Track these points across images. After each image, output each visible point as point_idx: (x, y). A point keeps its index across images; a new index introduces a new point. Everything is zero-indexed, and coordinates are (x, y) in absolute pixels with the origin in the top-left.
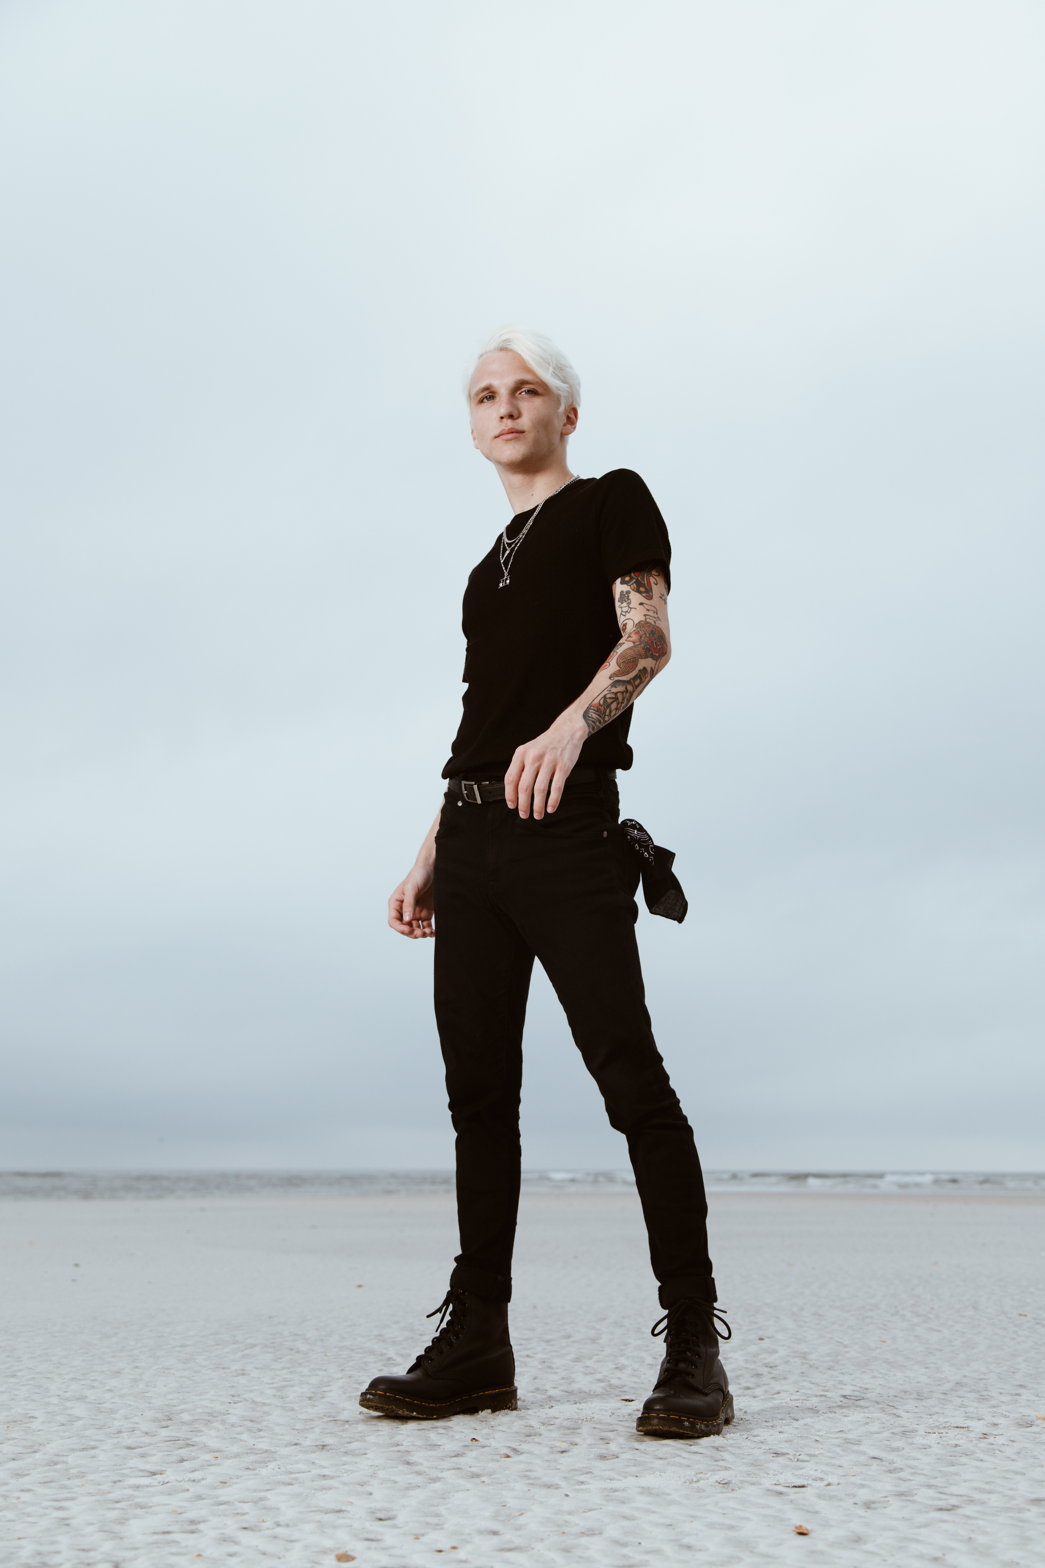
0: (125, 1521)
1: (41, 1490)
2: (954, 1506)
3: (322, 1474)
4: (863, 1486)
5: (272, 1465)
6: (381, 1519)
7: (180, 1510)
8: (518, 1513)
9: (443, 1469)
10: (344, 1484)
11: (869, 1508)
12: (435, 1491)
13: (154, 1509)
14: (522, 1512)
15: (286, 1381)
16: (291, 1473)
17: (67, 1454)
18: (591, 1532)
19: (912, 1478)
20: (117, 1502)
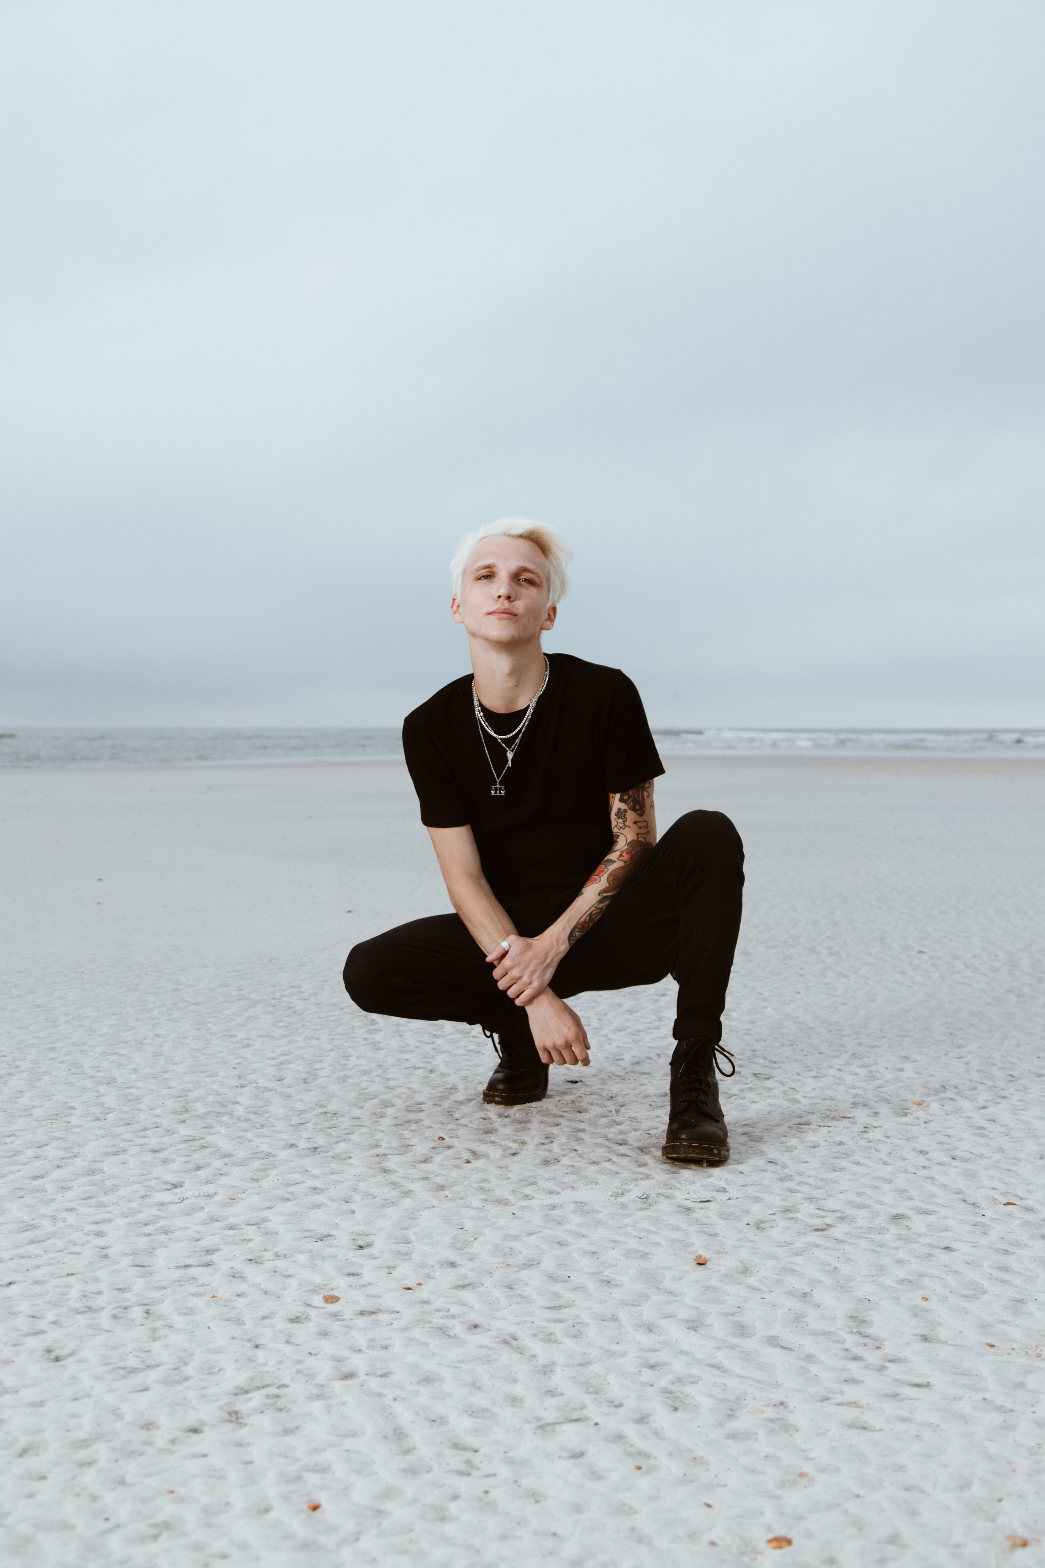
0: (152, 1250)
1: (84, 1210)
2: (828, 1225)
3: (314, 1186)
4: (757, 1200)
5: (273, 1173)
6: (361, 1247)
7: (198, 1236)
8: (473, 1239)
9: (414, 1179)
10: (332, 1200)
11: (758, 1228)
12: (406, 1209)
13: (176, 1234)
14: (476, 1236)
15: (285, 1055)
16: (288, 1185)
17: (103, 1160)
18: (531, 1263)
19: (798, 1188)
20: (146, 1225)
